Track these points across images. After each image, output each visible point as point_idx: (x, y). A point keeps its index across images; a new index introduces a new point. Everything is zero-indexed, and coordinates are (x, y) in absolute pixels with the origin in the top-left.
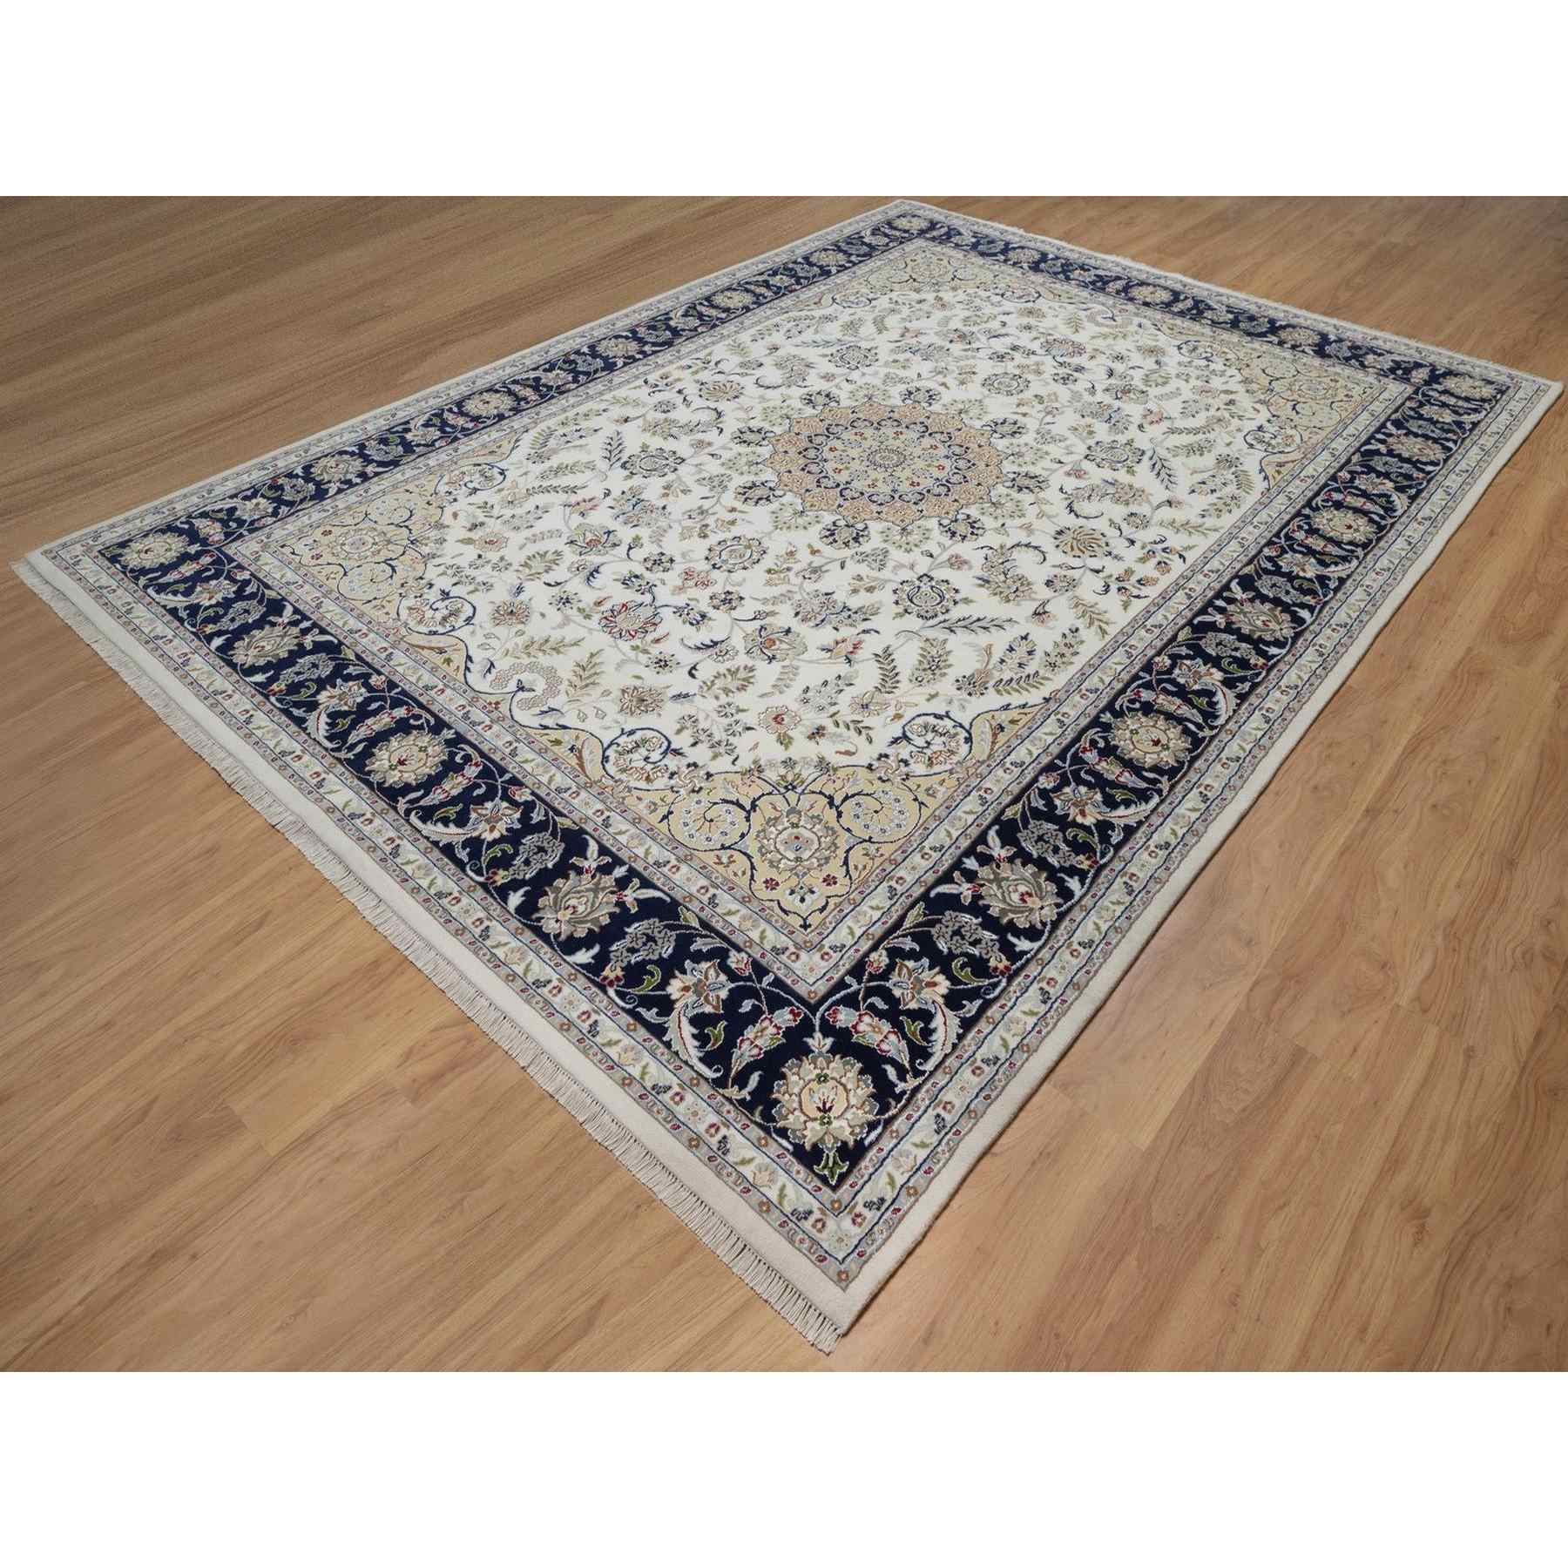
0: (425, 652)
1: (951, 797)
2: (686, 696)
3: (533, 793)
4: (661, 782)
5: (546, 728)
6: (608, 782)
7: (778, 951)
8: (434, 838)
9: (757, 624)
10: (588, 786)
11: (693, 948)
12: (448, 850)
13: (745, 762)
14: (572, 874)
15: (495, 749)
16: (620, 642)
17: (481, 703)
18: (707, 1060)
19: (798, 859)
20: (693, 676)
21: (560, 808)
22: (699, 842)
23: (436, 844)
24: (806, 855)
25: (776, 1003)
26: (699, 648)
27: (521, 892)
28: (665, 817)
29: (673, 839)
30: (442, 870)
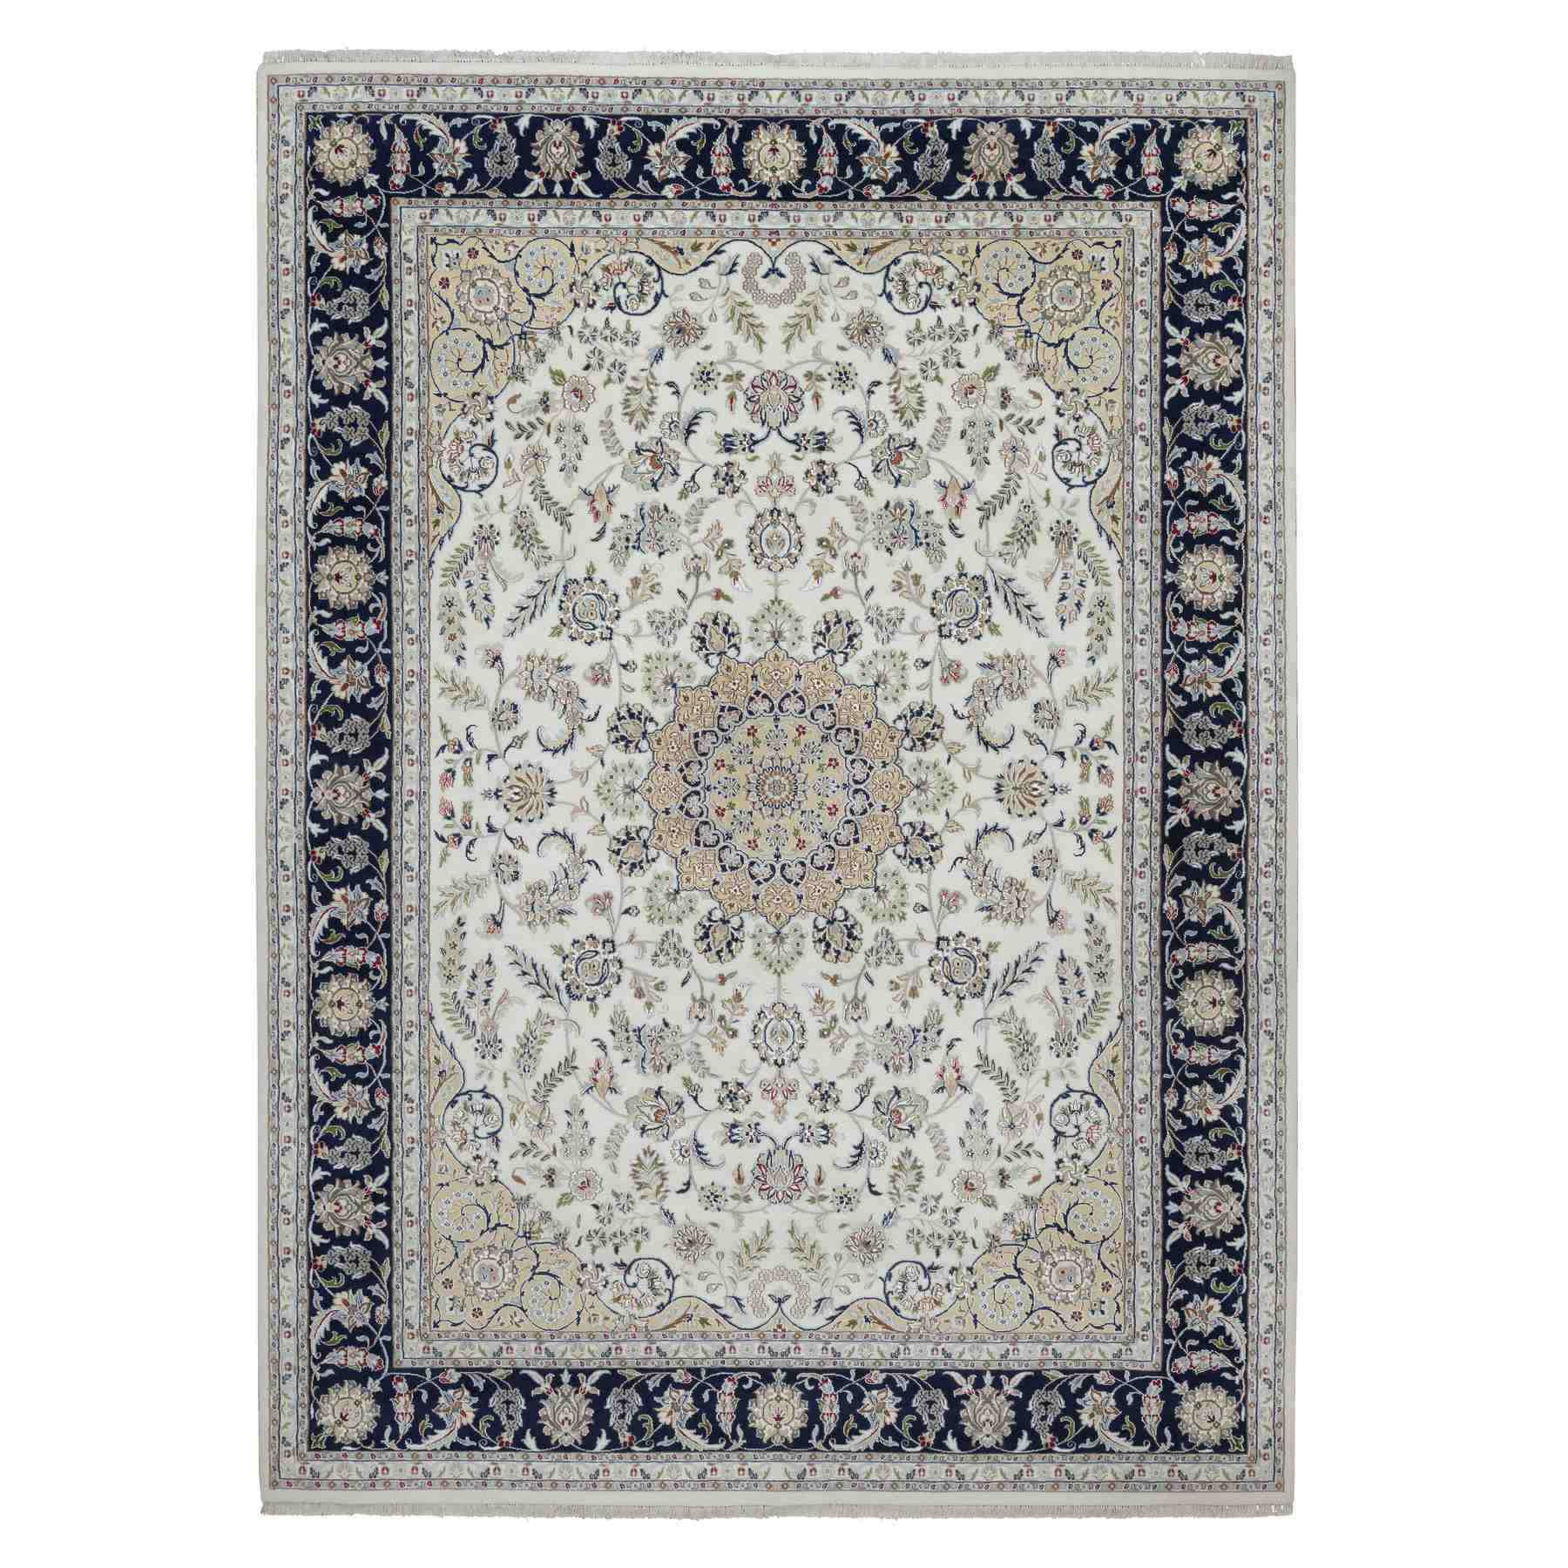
0: (678, 1327)
1: (1125, 1164)
2: (891, 1215)
3: (882, 1371)
4: (947, 1299)
5: (832, 1318)
6: (915, 1325)
7: (1118, 1355)
8: (862, 1448)
9: (869, 1102)
10: (907, 1339)
11: (1073, 1390)
12: (879, 1448)
13: (983, 1242)
14: (964, 1402)
15: (822, 1361)
16: (795, 1203)
17: (770, 1335)
18: (1137, 1443)
19: (1076, 1287)
20: (876, 1193)
21: (907, 1367)
22: (1012, 1323)
23: (868, 1450)
24: (1079, 1281)
25: (1143, 1385)
26: (854, 1163)
27: (949, 1436)
28: (975, 1322)
29: (994, 1333)
30: (890, 1461)
